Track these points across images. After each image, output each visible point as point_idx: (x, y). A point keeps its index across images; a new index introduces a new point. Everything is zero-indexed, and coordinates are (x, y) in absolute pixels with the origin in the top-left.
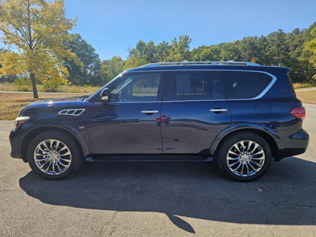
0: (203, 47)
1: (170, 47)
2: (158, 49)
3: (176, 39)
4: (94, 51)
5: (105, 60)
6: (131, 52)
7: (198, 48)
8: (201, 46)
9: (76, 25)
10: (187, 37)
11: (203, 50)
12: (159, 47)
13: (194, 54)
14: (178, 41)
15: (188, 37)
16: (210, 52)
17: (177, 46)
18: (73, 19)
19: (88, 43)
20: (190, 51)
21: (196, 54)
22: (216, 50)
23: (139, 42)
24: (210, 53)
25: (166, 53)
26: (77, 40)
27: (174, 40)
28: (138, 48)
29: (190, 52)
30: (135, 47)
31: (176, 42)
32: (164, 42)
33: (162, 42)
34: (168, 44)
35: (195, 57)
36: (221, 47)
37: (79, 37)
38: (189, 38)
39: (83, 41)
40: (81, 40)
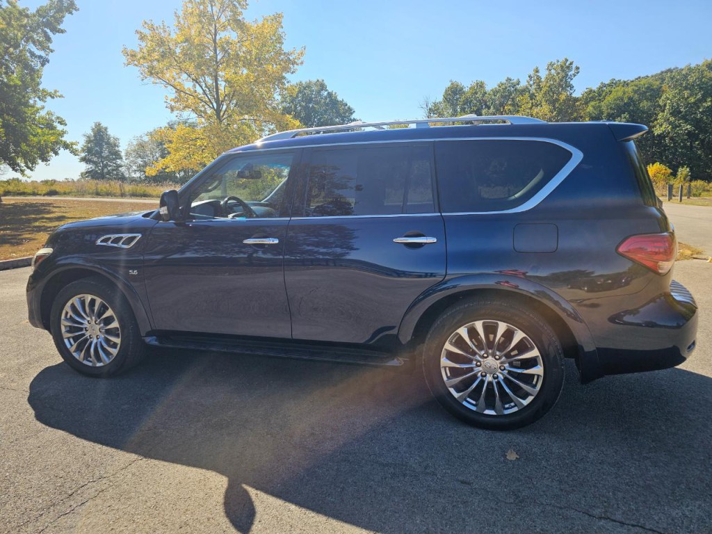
0: (613, 84)
1: (523, 92)
2: (493, 97)
3: (537, 71)
4: (352, 114)
6: (430, 109)
7: (600, 88)
8: (607, 82)
9: (302, 63)
10: (568, 63)
11: (611, 92)
12: (495, 92)
13: (587, 103)
14: (543, 74)
15: (571, 64)
16: (631, 95)
17: (540, 88)
18: (298, 51)
19: (339, 98)
20: (574, 95)
21: (592, 103)
22: (648, 88)
23: (449, 84)
24: (630, 99)
25: (513, 105)
26: (319, 92)
27: (532, 73)
28: (446, 99)
29: (576, 100)
30: (440, 98)
31: (539, 78)
32: (509, 80)
33: (504, 81)
34: (518, 84)
35: (590, 109)
36: (663, 80)
37: (322, 86)
38: (574, 66)
39: (330, 94)
40: (326, 93)
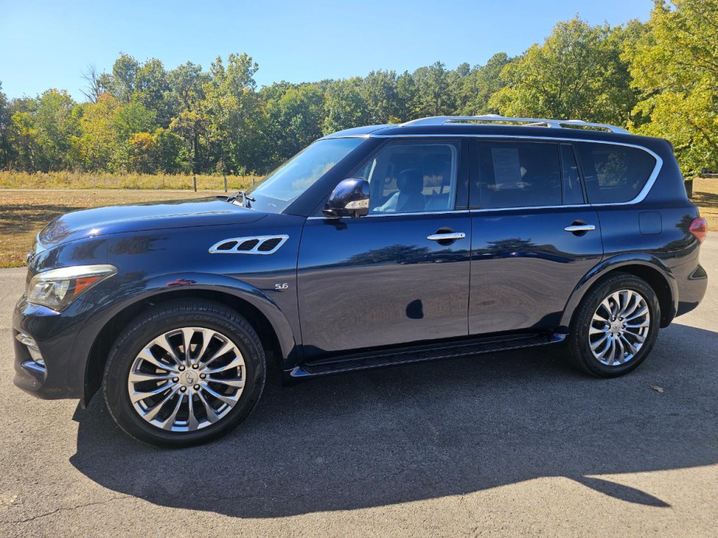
0: (285, 86)
1: (206, 79)
2: (174, 79)
3: (220, 61)
5: (19, 100)
6: (98, 82)
7: (274, 88)
8: (279, 83)
10: (248, 58)
11: (285, 93)
12: (177, 75)
13: (266, 100)
14: (226, 65)
15: (250, 59)
16: (303, 98)
17: (224, 78)
20: (257, 91)
21: (272, 101)
22: (314, 94)
23: (119, 57)
24: (302, 101)
25: (197, 91)
27: (215, 62)
28: (117, 73)
29: (258, 95)
30: (110, 71)
31: (221, 67)
32: (189, 64)
33: (185, 65)
34: (200, 70)
35: (269, 106)
36: (324, 89)
38: (253, 63)
